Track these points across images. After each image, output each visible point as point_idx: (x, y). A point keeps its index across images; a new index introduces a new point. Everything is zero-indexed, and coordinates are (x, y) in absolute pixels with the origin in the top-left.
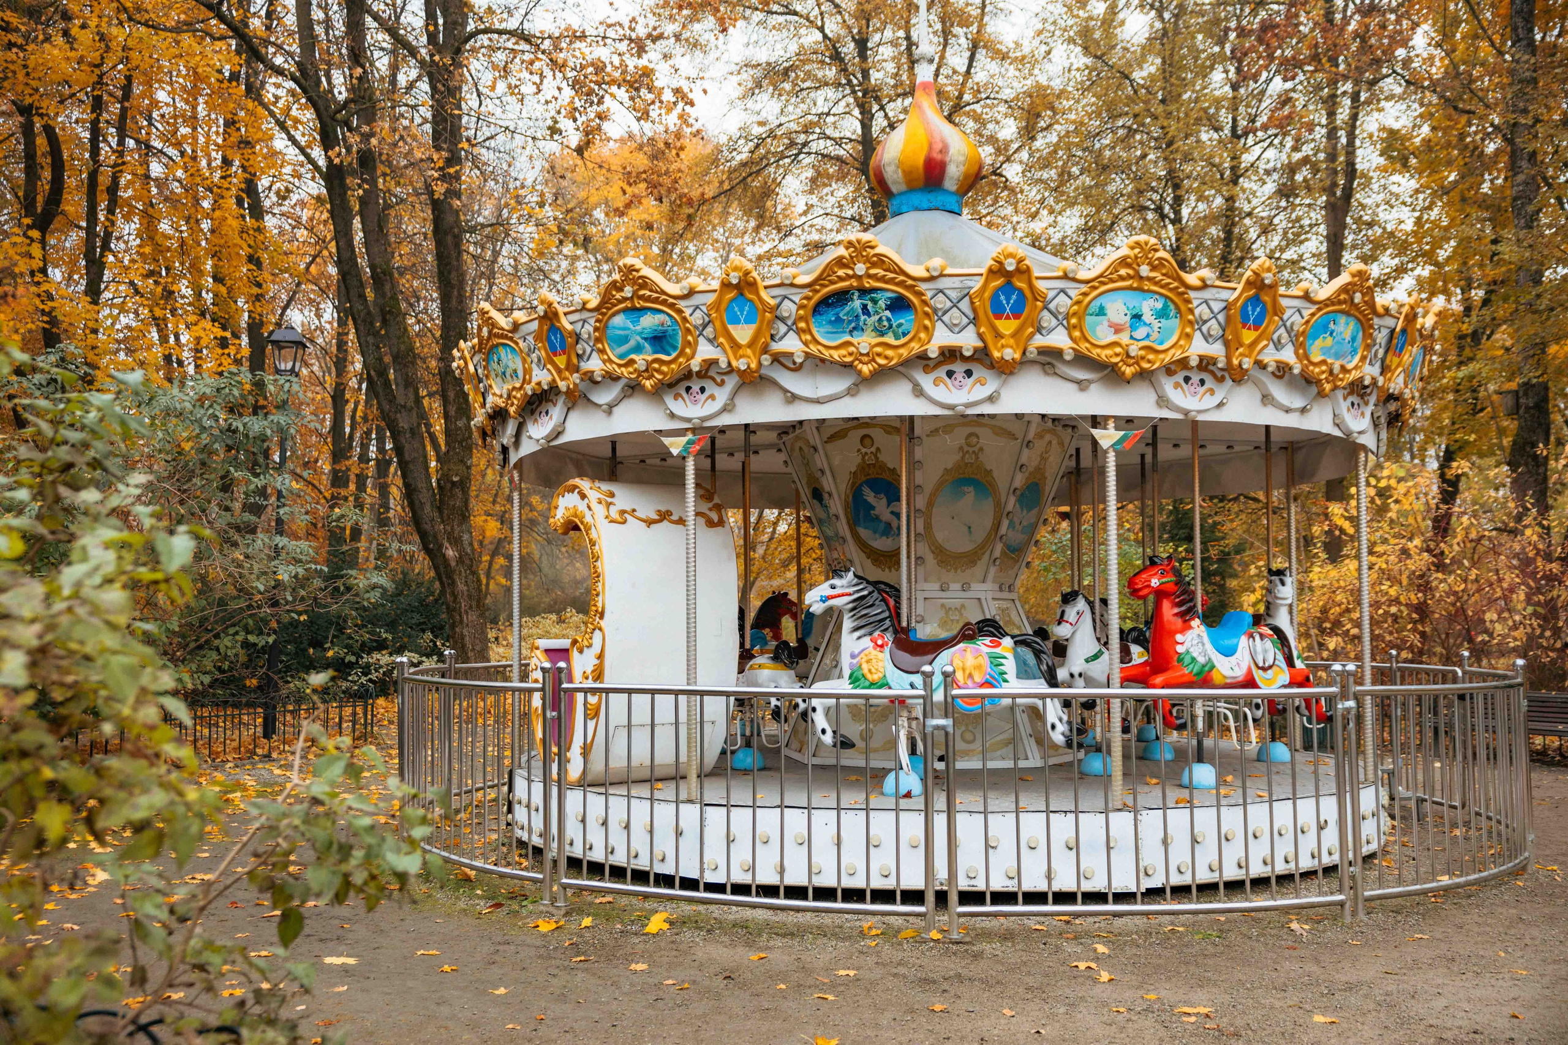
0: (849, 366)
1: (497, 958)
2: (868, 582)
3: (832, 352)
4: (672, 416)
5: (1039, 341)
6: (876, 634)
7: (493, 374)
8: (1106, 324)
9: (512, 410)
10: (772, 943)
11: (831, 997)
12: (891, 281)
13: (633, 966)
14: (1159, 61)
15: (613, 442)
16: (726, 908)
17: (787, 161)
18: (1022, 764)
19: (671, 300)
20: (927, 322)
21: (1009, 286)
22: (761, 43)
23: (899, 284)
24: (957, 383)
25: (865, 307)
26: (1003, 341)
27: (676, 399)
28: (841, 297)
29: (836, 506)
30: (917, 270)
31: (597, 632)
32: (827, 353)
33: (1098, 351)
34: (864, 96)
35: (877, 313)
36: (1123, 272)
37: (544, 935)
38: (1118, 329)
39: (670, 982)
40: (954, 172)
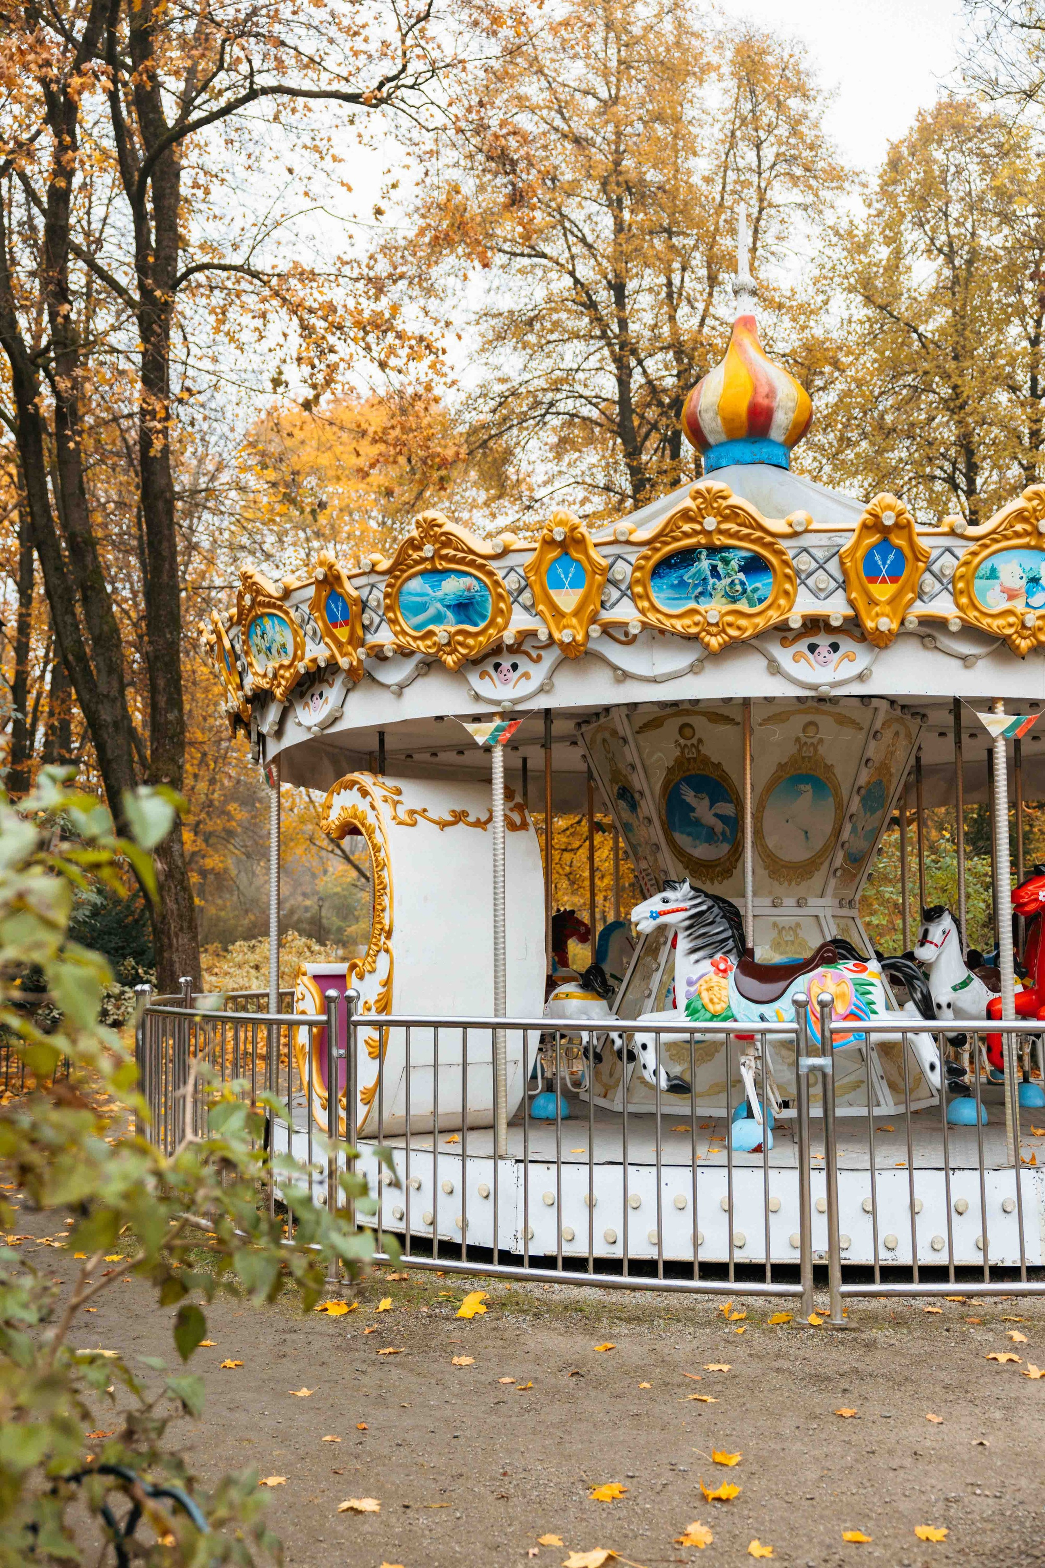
0: (692, 639)
1: (285, 1349)
2: (707, 895)
3: (674, 621)
4: (477, 697)
5: (920, 609)
6: (718, 956)
7: (254, 650)
8: (998, 588)
9: (278, 692)
10: (616, 1330)
11: (710, 1399)
12: (746, 538)
13: (456, 1360)
14: (949, 312)
15: (381, 732)
16: (547, 1286)
17: (531, 422)
18: (877, 1112)
19: (480, 561)
20: (788, 586)
21: (885, 545)
22: (503, 288)
23: (753, 541)
24: (821, 658)
25: (714, 569)
26: (877, 609)
27: (482, 677)
28: (687, 557)
29: (649, 807)
30: (777, 525)
31: (383, 954)
32: (668, 623)
33: (989, 620)
34: (621, 349)
35: (728, 575)
36: (1019, 527)
37: (336, 1321)
38: (1012, 596)
39: (507, 1380)
40: (782, 420)
